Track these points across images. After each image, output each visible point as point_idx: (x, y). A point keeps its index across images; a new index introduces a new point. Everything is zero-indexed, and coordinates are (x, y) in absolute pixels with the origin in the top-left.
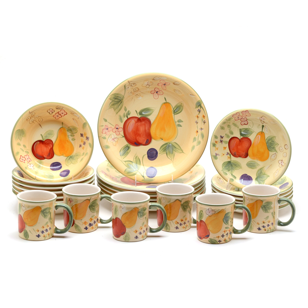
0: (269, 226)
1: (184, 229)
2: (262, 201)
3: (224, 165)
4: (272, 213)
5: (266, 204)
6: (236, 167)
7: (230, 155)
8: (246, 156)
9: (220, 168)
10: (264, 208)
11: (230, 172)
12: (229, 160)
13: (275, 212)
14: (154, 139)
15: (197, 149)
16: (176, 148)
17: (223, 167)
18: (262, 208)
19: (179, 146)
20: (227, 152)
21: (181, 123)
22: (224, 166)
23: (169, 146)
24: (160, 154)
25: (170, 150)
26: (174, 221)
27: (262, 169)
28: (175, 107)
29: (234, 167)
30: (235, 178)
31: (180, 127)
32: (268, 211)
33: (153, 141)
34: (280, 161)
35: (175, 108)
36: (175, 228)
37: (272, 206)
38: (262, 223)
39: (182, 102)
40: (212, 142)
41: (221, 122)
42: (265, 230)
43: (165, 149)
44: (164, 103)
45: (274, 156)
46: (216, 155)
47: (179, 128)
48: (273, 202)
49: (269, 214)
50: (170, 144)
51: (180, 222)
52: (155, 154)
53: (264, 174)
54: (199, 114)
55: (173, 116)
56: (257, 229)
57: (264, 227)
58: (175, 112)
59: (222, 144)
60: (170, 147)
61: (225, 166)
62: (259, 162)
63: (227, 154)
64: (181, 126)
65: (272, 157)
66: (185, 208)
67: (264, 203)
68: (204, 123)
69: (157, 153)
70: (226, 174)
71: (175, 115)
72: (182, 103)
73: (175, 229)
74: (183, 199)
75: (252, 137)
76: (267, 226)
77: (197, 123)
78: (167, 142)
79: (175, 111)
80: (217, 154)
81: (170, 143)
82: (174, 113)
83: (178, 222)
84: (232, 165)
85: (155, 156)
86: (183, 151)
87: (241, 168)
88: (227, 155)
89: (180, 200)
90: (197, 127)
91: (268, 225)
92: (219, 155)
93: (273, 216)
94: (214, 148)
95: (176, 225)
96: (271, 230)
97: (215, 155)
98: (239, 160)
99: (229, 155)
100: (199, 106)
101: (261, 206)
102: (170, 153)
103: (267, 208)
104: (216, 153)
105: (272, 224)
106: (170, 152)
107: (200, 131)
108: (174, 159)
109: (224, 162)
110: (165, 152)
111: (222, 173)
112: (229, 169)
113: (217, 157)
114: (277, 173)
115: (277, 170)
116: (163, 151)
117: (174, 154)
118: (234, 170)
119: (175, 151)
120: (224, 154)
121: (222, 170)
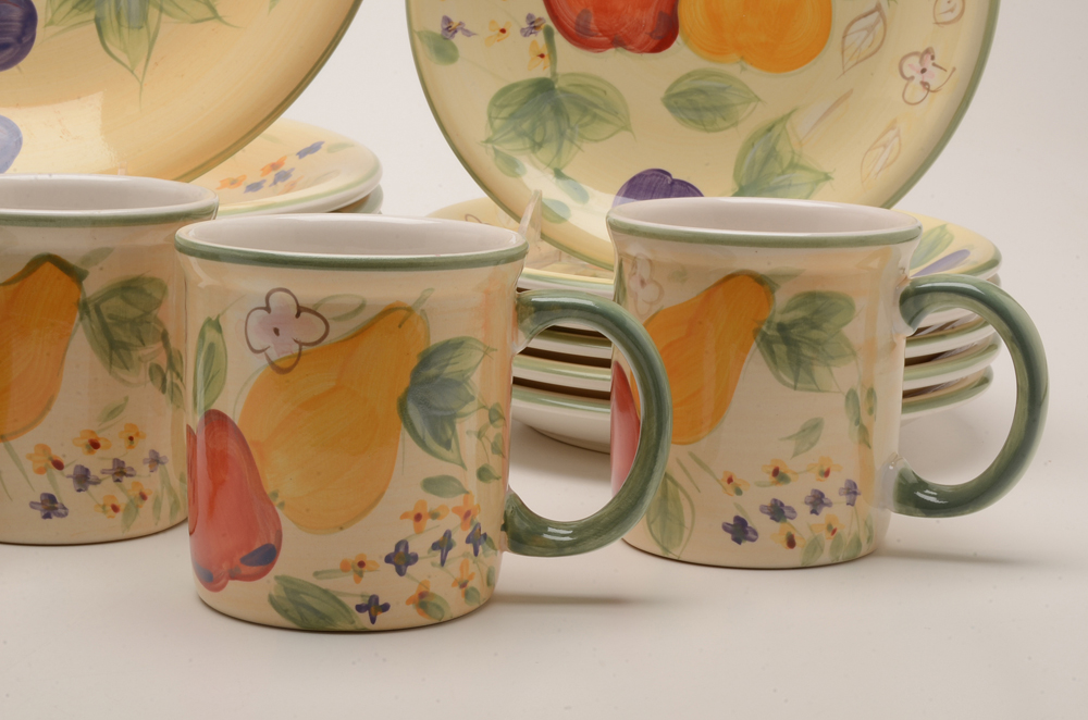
0: (825, 511)
1: (115, 526)
2: (763, 283)
3: (502, 107)
4: (851, 396)
5: (799, 314)
6: (587, 119)
7: (549, 35)
8: (664, 35)
9: (476, 125)
10: (780, 349)
11: (547, 153)
12: (541, 71)
13: (871, 393)
17: (498, 123)
18: (767, 344)
20: (530, 17)
22: (505, 112)
24: (53, 29)
26: (25, 444)
27: (776, 130)
29: (574, 119)
30: (582, 195)
32: (820, 371)
34: (915, 61)
36: (33, 505)
37: (854, 331)
38: (768, 478)
42: (791, 543)
45: (870, 29)
46: (450, 28)
48: (861, 303)
49: (826, 400)
51: (75, 456)
52: (16, 27)
53: (794, 166)
56: (726, 527)
57: (778, 511)
61: (512, 116)
62: (754, 78)
63: (525, 25)
65: (849, 40)
66: (121, 334)
67: (782, 298)
69: (30, 17)
70: (517, 169)
73: (38, 514)
74: (97, 255)
76: (803, 510)
80: (455, 21)
83: (57, 453)
84: (558, 110)
85: (19, 39)
86: (213, 9)
87: (627, 127)
88: (525, 33)
89: (73, 261)
91: (818, 501)
92: (468, 33)
93: (858, 422)
95: (43, 485)
96: (836, 547)
97: (437, 28)
98: (616, 68)
99: (540, 37)
101: (757, 331)
102: (124, 22)
103: (807, 352)
104: (447, 20)
105: (852, 491)
106: (124, 12)
108: (148, 60)
109: (503, 85)
110: (92, 15)
111: (486, 159)
112: (538, 139)
113: (454, 48)
114: (885, 146)
115: (892, 127)
116: (74, 7)
117: (152, 30)
118: (571, 141)
119: (161, 10)
120: (503, 31)
121: (488, 141)
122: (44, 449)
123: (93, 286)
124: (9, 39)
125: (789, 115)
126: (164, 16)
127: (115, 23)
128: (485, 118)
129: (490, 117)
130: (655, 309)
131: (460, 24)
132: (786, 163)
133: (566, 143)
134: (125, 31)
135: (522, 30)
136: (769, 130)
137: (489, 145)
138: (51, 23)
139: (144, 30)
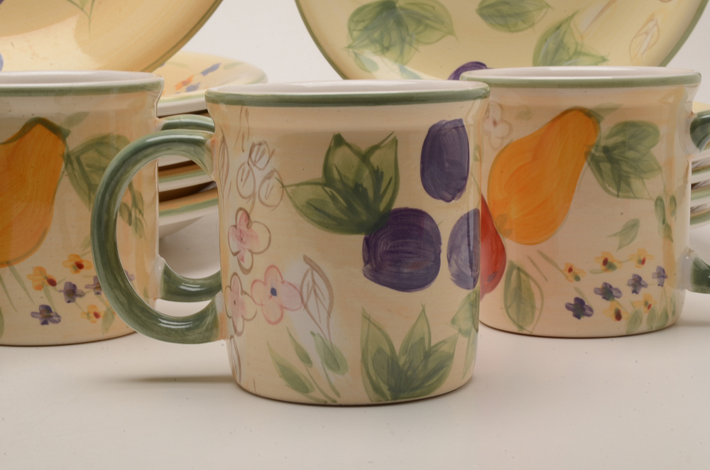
0: (643, 291)
1: (96, 328)
2: (591, 116)
3: (358, 22)
4: (659, 202)
5: (618, 139)
6: (421, 28)
9: (339, 35)
10: (606, 167)
11: (393, 54)
13: (673, 200)
17: (356, 34)
18: (596, 163)
22: (361, 26)
26: (25, 267)
27: (563, 28)
29: (412, 28)
32: (636, 183)
36: (33, 315)
37: (658, 152)
38: (599, 266)
42: (618, 316)
48: (663, 130)
49: (641, 208)
51: (65, 275)
53: (578, 53)
56: (568, 307)
57: (608, 292)
61: (366, 28)
67: (606, 127)
70: (372, 66)
73: (37, 321)
74: (77, 118)
76: (627, 291)
83: (52, 273)
84: (399, 23)
87: (451, 33)
89: (57, 123)
91: (637, 283)
93: (664, 221)
95: (40, 299)
96: (651, 318)
101: (587, 153)
103: (625, 167)
105: (661, 275)
109: (358, 6)
112: (386, 44)
114: (647, 33)
115: (651, 19)
118: (410, 45)
121: (350, 47)
122: (41, 270)
123: (74, 142)
125: (572, 16)
128: (346, 30)
129: (350, 29)
130: (506, 142)
132: (572, 51)
133: (407, 47)
136: (558, 28)
137: (351, 50)
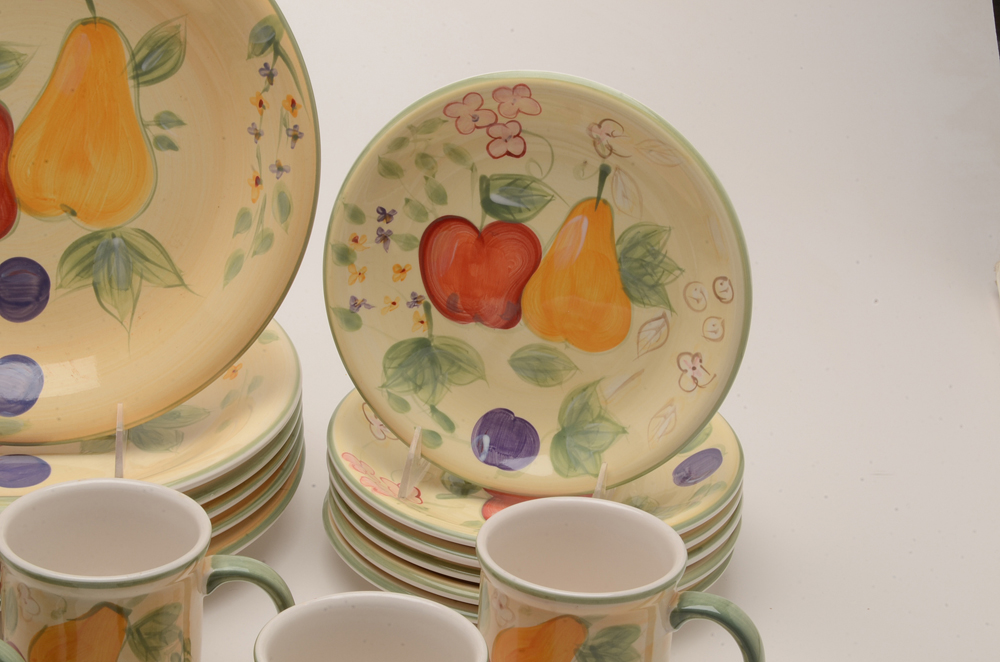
2: (582, 623)
3: (393, 359)
5: (604, 640)
6: (454, 369)
7: (427, 308)
8: (511, 320)
9: (375, 374)
11: (425, 393)
12: (421, 333)
14: (31, 211)
15: (258, 270)
16: (147, 260)
17: (390, 372)
18: (582, 657)
19: (163, 252)
20: (413, 294)
21: (172, 133)
22: (395, 363)
23: (109, 250)
24: (62, 291)
25: (113, 271)
27: (589, 391)
28: (143, 43)
29: (445, 367)
30: (450, 426)
31: (169, 152)
33: (23, 219)
34: (688, 358)
35: (144, 52)
37: (639, 645)
39: (175, 23)
40: (331, 241)
41: (383, 137)
43: (90, 265)
44: (85, 22)
45: (658, 329)
46: (356, 304)
47: (163, 156)
50: (114, 236)
52: (35, 290)
53: (601, 418)
54: (266, 90)
55: (132, 91)
58: (142, 72)
59: (386, 249)
60: (113, 256)
61: (400, 365)
62: (574, 354)
63: (410, 300)
64: (172, 146)
65: (642, 336)
66: (153, 643)
67: (593, 631)
68: (295, 137)
69: (45, 282)
70: (404, 406)
71: (143, 89)
72: (178, 27)
74: (137, 600)
75: (544, 225)
77: (258, 135)
78: (96, 228)
79: (144, 67)
80: (360, 299)
81: (117, 233)
82: (136, 77)
84: (433, 361)
85: (37, 299)
86: (180, 278)
87: (483, 377)
88: (410, 305)
90: (258, 157)
92: (369, 307)
94: (345, 270)
97: (347, 305)
98: (475, 336)
99: (421, 309)
100: (269, 43)
101: (576, 650)
102: (114, 285)
104: (354, 299)
106: (114, 278)
107: (269, 178)
108: (133, 314)
109: (394, 343)
110: (90, 281)
111: (381, 399)
112: (419, 382)
113: (359, 318)
114: (665, 417)
115: (670, 403)
116: (77, 275)
117: (136, 292)
118: (443, 384)
119: (142, 277)
120: (394, 303)
121: (383, 386)
123: (133, 619)
124: (29, 299)
125: (598, 381)
126: (144, 281)
127: (108, 286)
128: (382, 368)
129: (384, 367)
131: (363, 300)
132: (596, 414)
133: (439, 386)
134: (115, 292)
135: (408, 303)
136: (584, 390)
137: (384, 389)
138: (61, 286)
139: (129, 292)
